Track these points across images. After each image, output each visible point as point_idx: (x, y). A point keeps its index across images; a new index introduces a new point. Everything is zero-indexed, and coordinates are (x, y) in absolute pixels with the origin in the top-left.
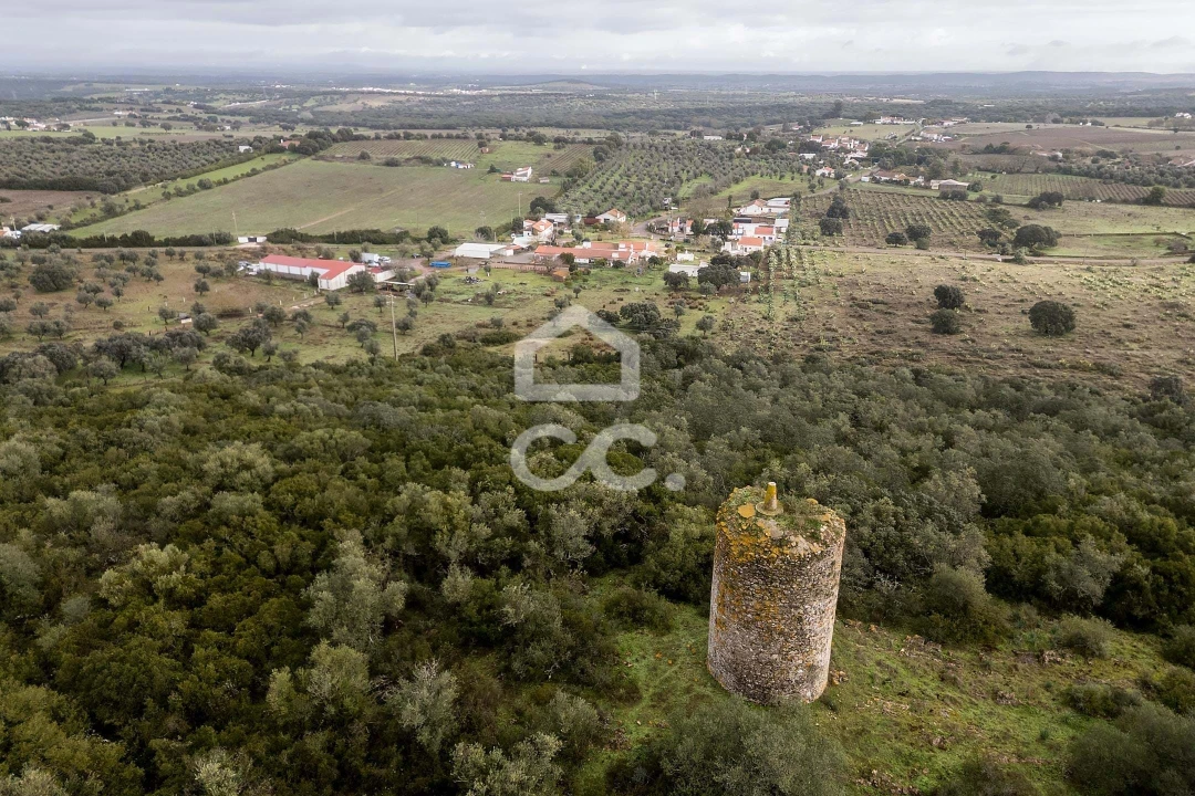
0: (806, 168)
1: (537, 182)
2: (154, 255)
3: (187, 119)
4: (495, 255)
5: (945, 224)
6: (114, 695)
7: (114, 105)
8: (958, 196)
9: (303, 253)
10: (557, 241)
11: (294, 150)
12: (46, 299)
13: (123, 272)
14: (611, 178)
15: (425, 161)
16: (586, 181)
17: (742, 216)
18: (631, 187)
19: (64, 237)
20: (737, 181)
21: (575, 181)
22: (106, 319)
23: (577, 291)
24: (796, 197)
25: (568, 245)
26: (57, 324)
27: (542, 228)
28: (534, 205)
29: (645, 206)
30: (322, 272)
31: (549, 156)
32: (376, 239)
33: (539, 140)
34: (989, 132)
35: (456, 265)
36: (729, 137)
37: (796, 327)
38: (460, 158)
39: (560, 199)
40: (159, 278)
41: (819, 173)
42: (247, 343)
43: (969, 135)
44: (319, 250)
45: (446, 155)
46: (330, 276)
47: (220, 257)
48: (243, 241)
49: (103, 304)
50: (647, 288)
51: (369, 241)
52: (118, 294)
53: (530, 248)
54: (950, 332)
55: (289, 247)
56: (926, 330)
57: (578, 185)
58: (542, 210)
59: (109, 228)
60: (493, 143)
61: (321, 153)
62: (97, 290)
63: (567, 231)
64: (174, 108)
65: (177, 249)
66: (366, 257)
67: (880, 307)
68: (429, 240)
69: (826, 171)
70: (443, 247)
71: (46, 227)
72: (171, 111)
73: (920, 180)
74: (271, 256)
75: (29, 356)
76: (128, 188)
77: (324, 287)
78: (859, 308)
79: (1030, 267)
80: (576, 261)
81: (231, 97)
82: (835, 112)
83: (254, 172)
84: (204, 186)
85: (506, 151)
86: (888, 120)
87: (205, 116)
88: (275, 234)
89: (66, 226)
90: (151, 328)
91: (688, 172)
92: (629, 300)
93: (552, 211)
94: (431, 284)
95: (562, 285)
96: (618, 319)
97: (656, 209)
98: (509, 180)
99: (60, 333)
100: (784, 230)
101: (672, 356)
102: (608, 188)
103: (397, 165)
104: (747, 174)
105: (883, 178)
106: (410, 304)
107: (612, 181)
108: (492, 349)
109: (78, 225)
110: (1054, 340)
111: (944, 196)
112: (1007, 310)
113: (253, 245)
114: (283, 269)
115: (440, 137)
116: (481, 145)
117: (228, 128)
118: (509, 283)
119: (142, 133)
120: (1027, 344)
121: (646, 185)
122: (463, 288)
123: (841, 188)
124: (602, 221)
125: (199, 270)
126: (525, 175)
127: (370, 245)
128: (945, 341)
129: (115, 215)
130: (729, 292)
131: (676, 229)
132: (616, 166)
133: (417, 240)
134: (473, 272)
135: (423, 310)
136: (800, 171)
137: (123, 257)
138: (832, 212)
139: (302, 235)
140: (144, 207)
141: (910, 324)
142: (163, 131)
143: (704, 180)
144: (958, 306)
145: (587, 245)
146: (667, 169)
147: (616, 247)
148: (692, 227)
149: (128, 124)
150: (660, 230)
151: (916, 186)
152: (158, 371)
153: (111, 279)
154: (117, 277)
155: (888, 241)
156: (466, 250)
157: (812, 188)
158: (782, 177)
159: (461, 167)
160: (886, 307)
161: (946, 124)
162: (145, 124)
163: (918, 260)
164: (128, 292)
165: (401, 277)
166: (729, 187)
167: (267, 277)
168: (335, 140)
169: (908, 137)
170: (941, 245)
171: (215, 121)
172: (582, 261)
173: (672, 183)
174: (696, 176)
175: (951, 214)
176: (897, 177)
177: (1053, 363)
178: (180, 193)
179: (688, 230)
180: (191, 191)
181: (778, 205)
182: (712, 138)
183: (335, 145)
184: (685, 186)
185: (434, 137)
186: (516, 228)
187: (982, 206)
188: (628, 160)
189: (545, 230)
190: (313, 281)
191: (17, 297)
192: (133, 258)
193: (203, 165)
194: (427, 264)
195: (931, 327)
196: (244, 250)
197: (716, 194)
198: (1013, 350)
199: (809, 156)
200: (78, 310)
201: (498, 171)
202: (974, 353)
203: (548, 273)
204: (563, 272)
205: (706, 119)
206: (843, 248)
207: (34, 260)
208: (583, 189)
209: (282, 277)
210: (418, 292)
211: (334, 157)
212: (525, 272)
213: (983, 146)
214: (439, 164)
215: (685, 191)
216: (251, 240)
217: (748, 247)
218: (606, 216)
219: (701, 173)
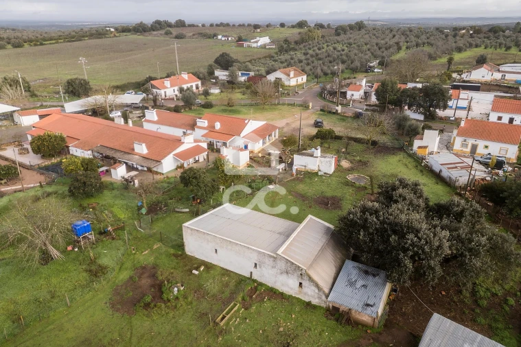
1: (264, 47)
15: (203, 35)
17: (464, 81)
98: (242, 46)
103: (181, 38)
104: (470, 45)
116: (256, 28)
131: (358, 95)
159: (223, 39)
179: (373, 97)
197: (435, 59)
211: (151, 34)
214: (210, 37)
215: (399, 56)
217: (481, 144)
218: (278, 74)
219: (424, 44)
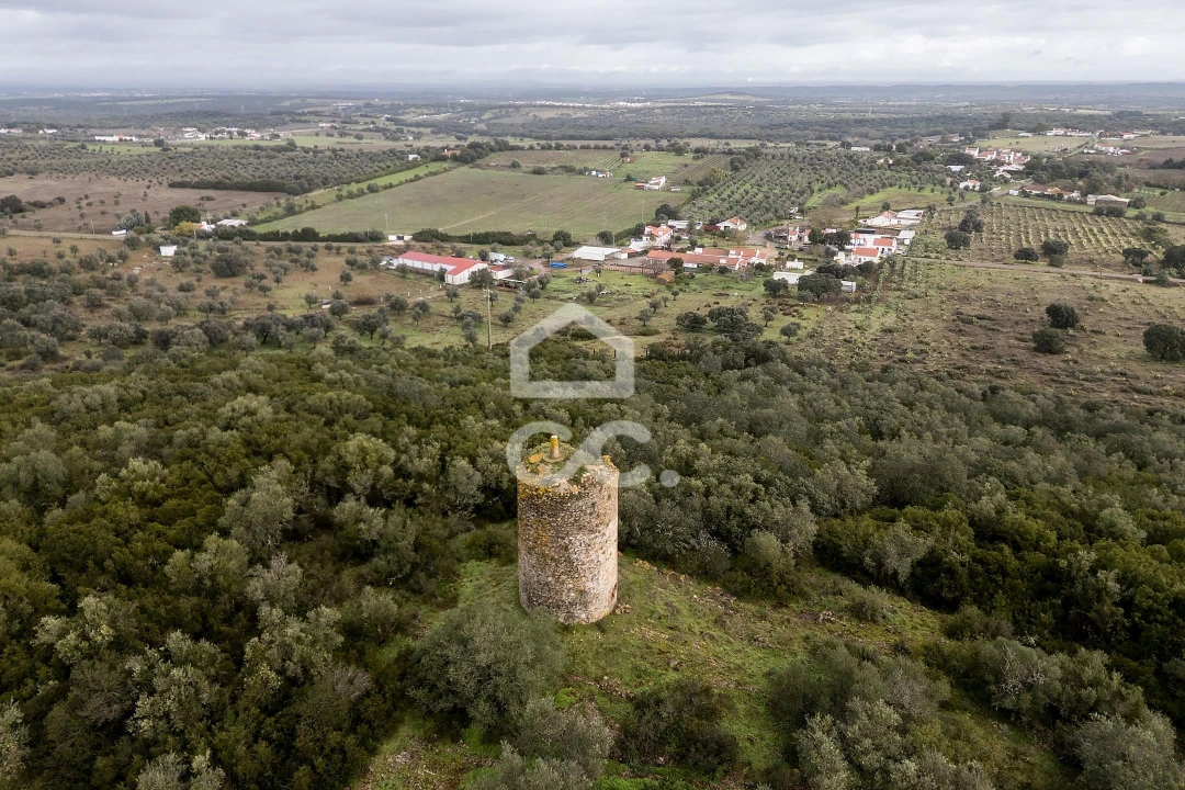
0: (949, 180)
1: (669, 190)
2: (315, 249)
3: (378, 130)
4: (610, 258)
5: (1089, 240)
6: (68, 556)
7: (320, 118)
8: (1115, 212)
9: (440, 251)
10: (672, 246)
11: (455, 158)
12: (219, 283)
13: (286, 262)
14: (742, 189)
15: (569, 170)
16: (716, 190)
17: (868, 227)
18: (760, 196)
19: (247, 231)
20: (871, 192)
21: (705, 190)
22: (264, 301)
23: (675, 294)
24: (931, 209)
25: (682, 251)
26: (222, 304)
27: (660, 233)
28: (658, 212)
29: (767, 216)
30: (449, 268)
31: (686, 166)
32: (506, 240)
33: (679, 151)
34: (1174, 145)
35: (573, 266)
36: (877, 148)
37: (888, 338)
38: (602, 166)
39: (687, 207)
40: (314, 269)
41: (962, 185)
42: (366, 327)
43: (1151, 149)
44: (453, 248)
45: (590, 166)
46: (455, 272)
47: (369, 252)
48: (392, 238)
49: (264, 289)
50: (747, 294)
51: (500, 242)
52: (278, 281)
53: (645, 252)
54: (1052, 351)
55: (429, 245)
56: (1028, 348)
57: (708, 194)
58: (665, 217)
59: (288, 225)
60: (635, 153)
61: (479, 161)
62: (262, 277)
63: (685, 237)
64: (369, 120)
65: (335, 244)
66: (493, 256)
67: (984, 323)
68: (552, 243)
69: (970, 184)
70: (564, 249)
71: (236, 222)
72: (366, 123)
73: (1075, 195)
74: (410, 253)
75: (189, 328)
76: (310, 191)
77: (450, 282)
78: (962, 323)
79: (1173, 290)
80: (685, 265)
81: (419, 111)
82: (1002, 123)
83: (417, 178)
84: (372, 190)
85: (646, 160)
86: (1062, 132)
87: (394, 128)
88: (420, 234)
89: (253, 222)
90: (294, 312)
91: (822, 182)
92: (725, 303)
93: (676, 219)
94: (543, 282)
95: (663, 287)
96: (705, 322)
97: (779, 218)
98: (642, 188)
99: (223, 312)
100: (907, 242)
101: (740, 358)
102: (737, 196)
103: (542, 174)
104: (884, 186)
105: (1034, 192)
106: (519, 300)
107: (741, 190)
108: (579, 343)
109: (263, 222)
110: (1169, 367)
111: (1098, 212)
112: (1127, 333)
113: (400, 243)
114: (418, 265)
115: (588, 147)
116: (623, 155)
117: (411, 138)
118: (614, 283)
119: (338, 143)
120: (1135, 368)
121: (774, 194)
122: (572, 287)
123: (984, 202)
124: (722, 229)
125: (348, 263)
126: (658, 184)
127: (500, 246)
128: (1043, 361)
129: (294, 213)
130: (829, 301)
131: (795, 238)
132: (749, 177)
133: (541, 242)
134: (586, 273)
135: (529, 305)
136: (942, 183)
137: (290, 250)
138: (964, 226)
139: (442, 235)
140: (319, 207)
141: (1012, 341)
142: (356, 141)
143: (838, 191)
144: (1072, 326)
145: (698, 251)
146: (800, 180)
147: (727, 253)
148: (810, 236)
149: (328, 135)
150: (779, 238)
151: (1070, 201)
152: (290, 347)
153: (275, 268)
154: (281, 266)
155: (1017, 256)
156: (584, 252)
157: (950, 201)
158: (921, 189)
159: (601, 176)
160: (990, 324)
161: (1126, 136)
162: (342, 135)
163: (1047, 277)
164: (286, 280)
165: (518, 276)
166: (862, 197)
167: (403, 270)
168: (492, 150)
169: (1080, 150)
170: (1080, 262)
171: (402, 131)
172: (690, 265)
173: (802, 193)
174: (829, 186)
175: (1101, 231)
176: (1049, 191)
177: (1155, 389)
178: (351, 196)
179: (806, 240)
180: (361, 193)
181: (909, 216)
182: (859, 149)
183: (493, 155)
184: (816, 195)
185: (582, 148)
186: (637, 233)
187: (1139, 224)
188: (763, 170)
189: (663, 235)
190: (441, 276)
191: (199, 280)
192: (298, 251)
193: (376, 171)
194: (546, 265)
195: (1033, 345)
196: (391, 247)
197: (846, 204)
198: (1116, 374)
199: (956, 168)
200: (243, 292)
201: (634, 180)
202: (1072, 374)
203: (654, 276)
204: (668, 275)
205: (864, 130)
206: (966, 262)
207: (220, 250)
208: (711, 198)
209: (417, 272)
210: (528, 288)
211: (488, 165)
212: (634, 274)
213: (1161, 160)
214: (581, 173)
215: (814, 201)
216: (400, 238)
217: (862, 257)
218: (727, 223)
219: (836, 183)
